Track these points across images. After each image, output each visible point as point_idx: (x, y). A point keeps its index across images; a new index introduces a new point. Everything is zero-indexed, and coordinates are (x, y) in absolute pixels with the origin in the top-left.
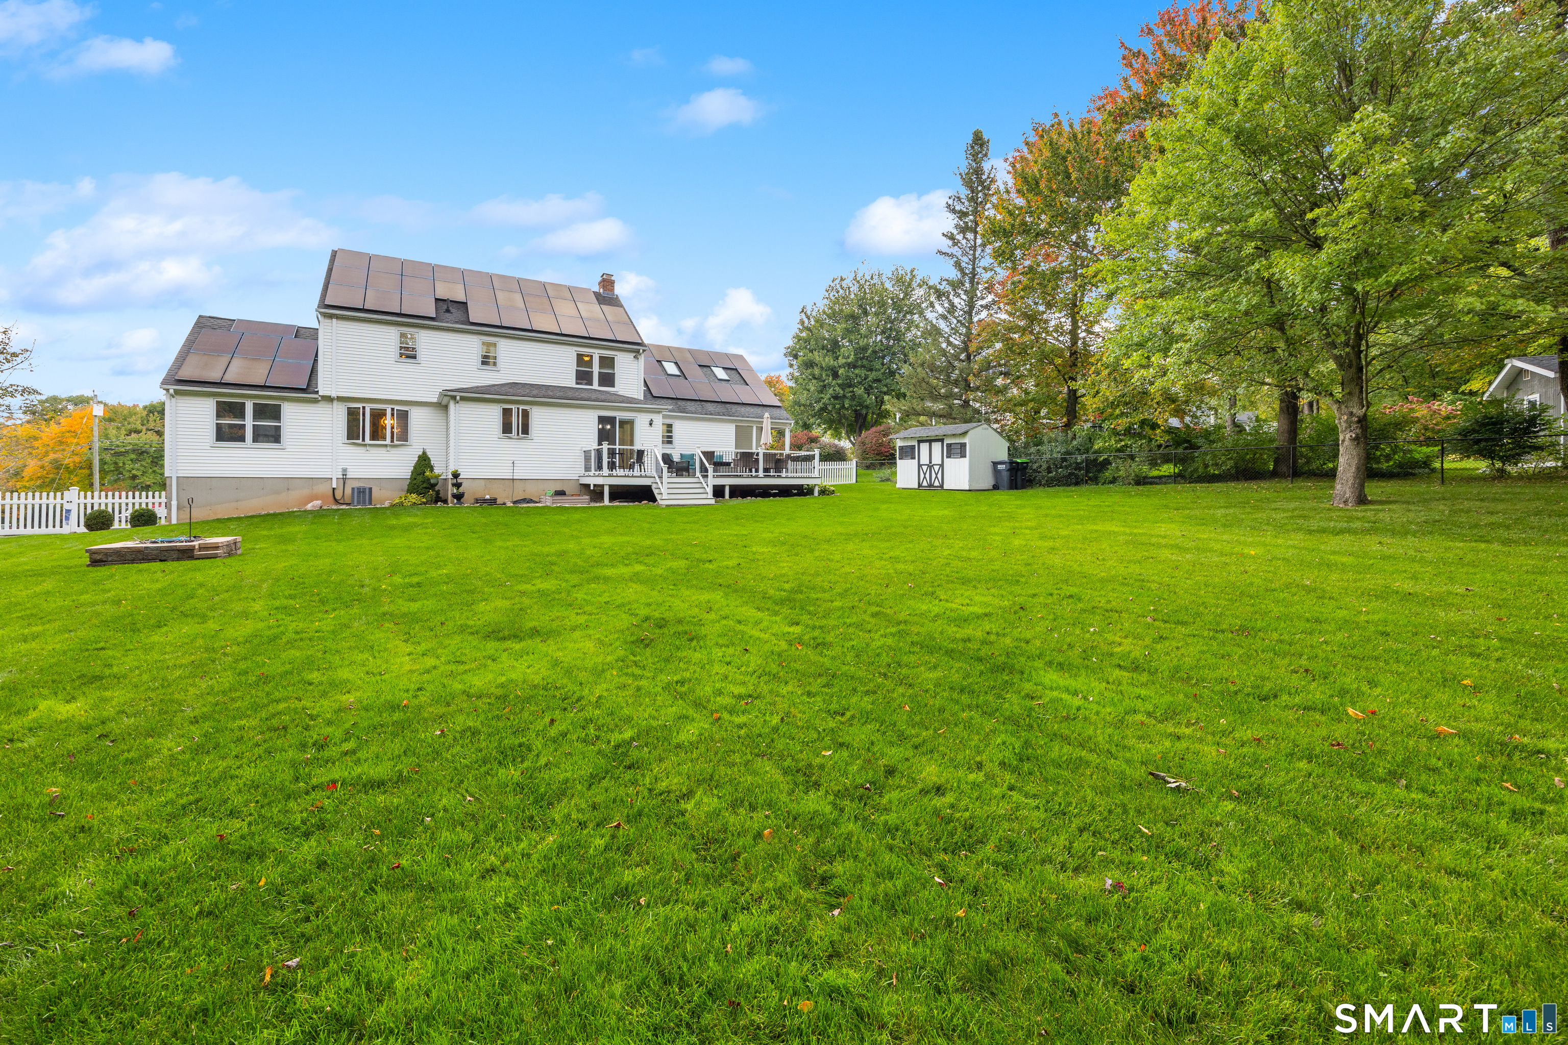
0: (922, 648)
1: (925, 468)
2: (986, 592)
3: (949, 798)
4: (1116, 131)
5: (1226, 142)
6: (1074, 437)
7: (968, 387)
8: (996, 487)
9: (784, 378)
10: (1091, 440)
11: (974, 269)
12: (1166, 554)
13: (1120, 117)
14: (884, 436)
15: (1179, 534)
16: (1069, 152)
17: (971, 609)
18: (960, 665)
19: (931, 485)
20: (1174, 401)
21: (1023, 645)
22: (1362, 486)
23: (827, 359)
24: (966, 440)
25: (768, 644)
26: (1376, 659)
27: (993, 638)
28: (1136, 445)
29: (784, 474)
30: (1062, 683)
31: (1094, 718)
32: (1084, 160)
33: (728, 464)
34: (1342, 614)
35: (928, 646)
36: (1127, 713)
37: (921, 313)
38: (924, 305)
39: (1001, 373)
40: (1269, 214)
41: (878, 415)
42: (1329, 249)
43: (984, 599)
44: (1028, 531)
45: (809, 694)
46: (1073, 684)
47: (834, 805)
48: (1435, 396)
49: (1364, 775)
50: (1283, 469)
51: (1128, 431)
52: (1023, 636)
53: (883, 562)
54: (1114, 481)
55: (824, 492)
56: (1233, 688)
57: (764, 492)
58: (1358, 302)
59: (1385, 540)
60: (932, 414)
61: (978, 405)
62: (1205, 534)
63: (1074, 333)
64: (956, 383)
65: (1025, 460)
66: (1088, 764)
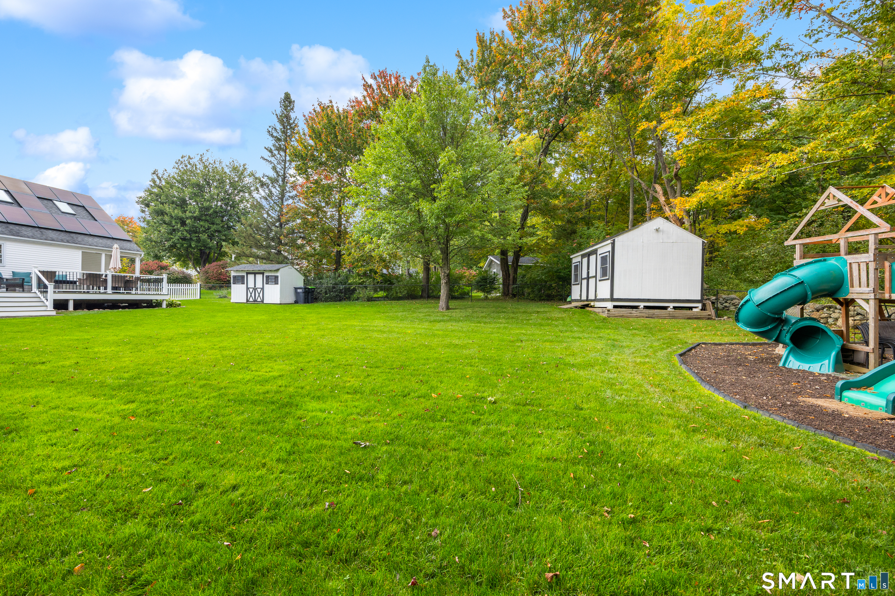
0: (235, 402)
1: (251, 290)
2: (282, 363)
3: (241, 491)
4: (360, 121)
5: (404, 144)
6: (339, 276)
7: (280, 243)
8: (296, 302)
9: (136, 220)
10: (347, 278)
11: (284, 173)
12: (375, 335)
13: (361, 115)
14: (223, 268)
15: (382, 325)
16: (336, 124)
17: (271, 374)
18: (260, 408)
19: (255, 301)
20: (384, 261)
21: (300, 390)
22: (448, 302)
23: (176, 211)
24: (278, 274)
25: (102, 421)
26: (444, 372)
27: (282, 389)
28: (369, 281)
29: (134, 292)
30: (318, 407)
31: (332, 422)
32: (344, 131)
33: (75, 282)
34: (436, 355)
35: (240, 400)
36: (348, 415)
37: (250, 193)
38: (252, 188)
39: (300, 237)
40: (418, 182)
41: (218, 254)
42: (438, 202)
43: (281, 367)
44: (311, 327)
45: (138, 451)
46: (323, 406)
47: (149, 524)
48: (471, 268)
49: (433, 421)
50: (425, 295)
51: (365, 274)
52: (300, 385)
53: (214, 351)
54: (358, 299)
55: (171, 305)
56: (394, 394)
57: (114, 305)
58: (447, 226)
59: (453, 324)
60: (257, 257)
61: (286, 254)
62: (393, 324)
63: (339, 220)
64: (273, 239)
65: (313, 287)
66: (325, 446)
